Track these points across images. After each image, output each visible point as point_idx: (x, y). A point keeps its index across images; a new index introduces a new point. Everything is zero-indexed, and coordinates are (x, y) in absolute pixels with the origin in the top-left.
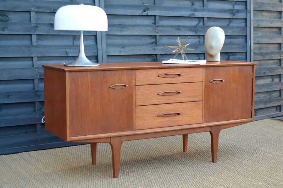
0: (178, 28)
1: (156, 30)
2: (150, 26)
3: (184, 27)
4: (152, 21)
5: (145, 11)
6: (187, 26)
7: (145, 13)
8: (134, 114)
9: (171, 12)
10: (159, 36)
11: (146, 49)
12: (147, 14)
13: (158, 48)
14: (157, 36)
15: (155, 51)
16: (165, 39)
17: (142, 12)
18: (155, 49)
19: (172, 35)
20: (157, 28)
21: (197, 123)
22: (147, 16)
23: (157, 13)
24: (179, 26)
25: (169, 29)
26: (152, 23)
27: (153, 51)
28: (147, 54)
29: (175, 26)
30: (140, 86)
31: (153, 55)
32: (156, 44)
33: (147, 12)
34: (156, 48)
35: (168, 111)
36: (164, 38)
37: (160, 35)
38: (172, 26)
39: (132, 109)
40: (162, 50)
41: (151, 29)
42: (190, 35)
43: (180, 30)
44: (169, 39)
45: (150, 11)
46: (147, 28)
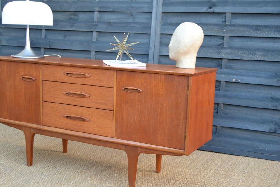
0: (257, 28)
1: (223, 29)
2: (215, 25)
3: (266, 26)
4: (222, 19)
5: (211, 8)
6: (273, 26)
7: (211, 10)
8: (41, 109)
9: (249, 8)
10: (228, 38)
11: (208, 52)
12: (214, 11)
13: (224, 51)
14: (225, 37)
15: (219, 55)
16: (238, 41)
17: (208, 9)
18: (219, 53)
19: (247, 36)
20: (226, 28)
21: (106, 135)
22: (213, 13)
23: (229, 9)
24: (259, 26)
25: (242, 29)
26: (221, 22)
27: (216, 54)
28: (208, 57)
29: (252, 26)
30: (46, 81)
31: (218, 60)
32: (223, 46)
33: (213, 8)
34: (221, 51)
35: (73, 113)
36: (236, 40)
37: (229, 36)
38: (247, 26)
39: (40, 103)
40: (229, 54)
41: (216, 28)
42: (277, 37)
43: (261, 30)
44: (243, 41)
45: (219, 8)
46: (211, 27)
